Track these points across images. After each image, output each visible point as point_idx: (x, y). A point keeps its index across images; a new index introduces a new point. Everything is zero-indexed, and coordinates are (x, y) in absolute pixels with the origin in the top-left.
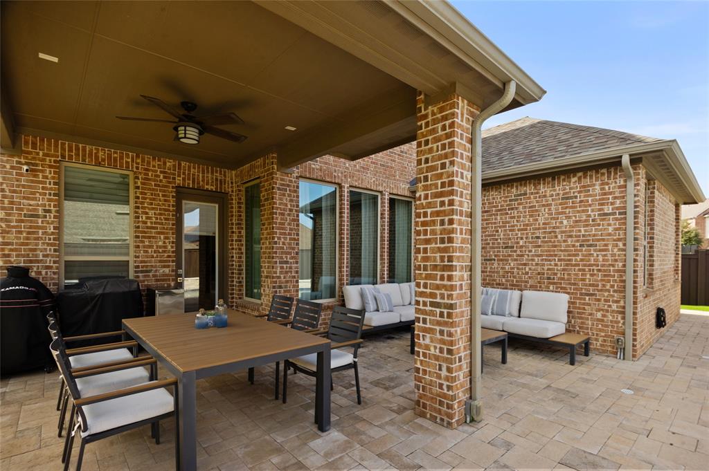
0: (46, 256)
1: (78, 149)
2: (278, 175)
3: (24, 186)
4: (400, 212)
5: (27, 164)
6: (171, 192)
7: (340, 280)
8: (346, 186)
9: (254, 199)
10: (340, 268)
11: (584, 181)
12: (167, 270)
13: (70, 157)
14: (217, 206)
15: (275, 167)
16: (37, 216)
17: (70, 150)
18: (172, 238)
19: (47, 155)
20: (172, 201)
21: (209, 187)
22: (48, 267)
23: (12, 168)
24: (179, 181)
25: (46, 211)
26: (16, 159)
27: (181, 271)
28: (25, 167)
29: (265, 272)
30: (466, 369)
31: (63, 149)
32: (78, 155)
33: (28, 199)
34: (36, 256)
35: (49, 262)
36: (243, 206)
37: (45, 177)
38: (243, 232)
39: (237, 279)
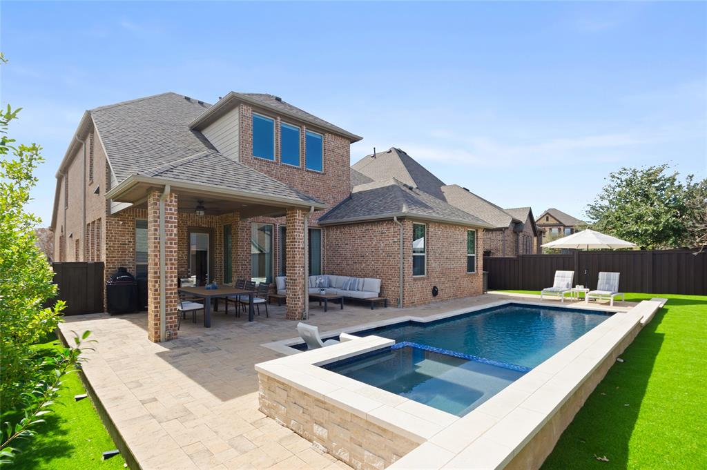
0: (129, 262)
1: (142, 211)
2: (240, 222)
3: (120, 231)
4: (314, 235)
5: (121, 221)
6: (185, 229)
7: (275, 274)
8: (278, 224)
9: (227, 231)
10: (275, 267)
11: (389, 226)
12: (183, 269)
13: (139, 216)
14: (208, 235)
15: (239, 219)
16: (126, 244)
17: (139, 213)
18: (186, 253)
19: (129, 216)
20: (186, 234)
21: (205, 226)
22: (130, 268)
23: (116, 223)
24: (189, 223)
25: (129, 242)
26: (116, 219)
27: (190, 270)
28: (121, 223)
29: (234, 269)
30: (302, 301)
31: (136, 212)
32: (142, 215)
33: (122, 236)
34: (125, 262)
35: (131, 266)
36: (223, 234)
37: (129, 226)
38: (223, 249)
39: (220, 273)
